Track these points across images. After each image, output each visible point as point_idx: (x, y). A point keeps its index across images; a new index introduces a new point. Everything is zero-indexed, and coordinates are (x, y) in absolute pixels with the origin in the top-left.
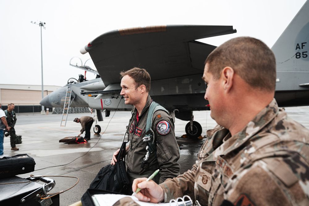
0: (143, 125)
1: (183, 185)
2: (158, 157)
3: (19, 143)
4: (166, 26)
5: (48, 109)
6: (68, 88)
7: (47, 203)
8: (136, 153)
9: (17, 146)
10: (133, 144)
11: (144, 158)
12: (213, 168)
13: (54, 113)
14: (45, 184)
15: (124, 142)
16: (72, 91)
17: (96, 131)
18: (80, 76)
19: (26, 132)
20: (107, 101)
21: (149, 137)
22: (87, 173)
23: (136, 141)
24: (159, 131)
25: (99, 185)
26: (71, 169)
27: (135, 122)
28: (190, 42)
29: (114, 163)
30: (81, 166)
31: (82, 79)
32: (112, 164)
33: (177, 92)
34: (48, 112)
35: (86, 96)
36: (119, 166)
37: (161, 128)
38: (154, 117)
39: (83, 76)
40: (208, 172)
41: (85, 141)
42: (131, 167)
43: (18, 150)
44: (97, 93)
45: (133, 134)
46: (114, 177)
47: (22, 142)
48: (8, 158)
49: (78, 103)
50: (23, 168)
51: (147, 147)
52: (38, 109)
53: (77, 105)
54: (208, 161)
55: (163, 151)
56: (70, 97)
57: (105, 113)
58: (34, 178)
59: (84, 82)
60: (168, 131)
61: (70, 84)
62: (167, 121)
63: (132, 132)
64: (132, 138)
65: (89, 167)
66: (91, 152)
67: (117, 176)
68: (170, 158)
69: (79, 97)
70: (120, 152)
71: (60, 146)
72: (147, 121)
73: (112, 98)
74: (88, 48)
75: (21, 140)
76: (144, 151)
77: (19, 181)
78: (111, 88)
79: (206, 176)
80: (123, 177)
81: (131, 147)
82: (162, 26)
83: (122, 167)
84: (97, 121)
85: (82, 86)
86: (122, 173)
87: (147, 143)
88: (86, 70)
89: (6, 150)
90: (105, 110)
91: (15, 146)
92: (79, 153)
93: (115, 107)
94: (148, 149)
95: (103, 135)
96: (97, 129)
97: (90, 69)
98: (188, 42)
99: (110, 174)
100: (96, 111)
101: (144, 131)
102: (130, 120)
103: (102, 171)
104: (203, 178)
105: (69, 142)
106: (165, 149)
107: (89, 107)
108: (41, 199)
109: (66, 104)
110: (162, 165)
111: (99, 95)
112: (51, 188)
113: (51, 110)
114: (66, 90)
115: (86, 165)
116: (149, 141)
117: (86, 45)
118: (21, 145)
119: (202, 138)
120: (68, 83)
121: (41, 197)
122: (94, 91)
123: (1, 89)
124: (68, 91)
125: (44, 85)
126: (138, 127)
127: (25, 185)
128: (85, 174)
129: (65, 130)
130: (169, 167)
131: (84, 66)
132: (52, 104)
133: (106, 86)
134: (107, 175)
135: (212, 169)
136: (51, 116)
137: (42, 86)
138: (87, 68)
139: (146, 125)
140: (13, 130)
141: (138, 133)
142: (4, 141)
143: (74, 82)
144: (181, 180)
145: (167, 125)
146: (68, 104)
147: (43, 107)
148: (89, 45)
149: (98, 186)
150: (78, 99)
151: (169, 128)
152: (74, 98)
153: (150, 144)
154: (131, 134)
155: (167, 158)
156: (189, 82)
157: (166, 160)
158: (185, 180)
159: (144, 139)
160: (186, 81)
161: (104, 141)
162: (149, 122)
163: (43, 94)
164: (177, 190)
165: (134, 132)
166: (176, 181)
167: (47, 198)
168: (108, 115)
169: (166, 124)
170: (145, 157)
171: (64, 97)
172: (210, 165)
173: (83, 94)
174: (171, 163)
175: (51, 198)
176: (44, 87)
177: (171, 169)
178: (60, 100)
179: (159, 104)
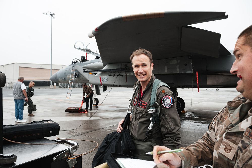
0: (148, 98)
1: (197, 154)
2: (161, 127)
3: (34, 110)
4: (164, 12)
5: (55, 84)
6: (73, 67)
7: (73, 163)
8: (141, 122)
9: (33, 113)
10: (137, 115)
11: (149, 128)
12: (238, 139)
13: (60, 87)
14: (71, 147)
15: (129, 112)
16: (76, 69)
17: (95, 103)
18: (82, 57)
19: (39, 102)
20: (104, 78)
21: (154, 109)
22: (89, 137)
23: (141, 112)
24: (164, 104)
25: (107, 149)
26: (76, 134)
27: (139, 96)
28: (183, 27)
29: (120, 131)
30: (83, 131)
31: (84, 59)
32: (118, 131)
33: (166, 71)
34: (55, 86)
35: (88, 73)
36: (125, 133)
37: (165, 102)
38: (159, 92)
39: (85, 57)
40: (232, 142)
41: (86, 111)
42: (135, 134)
43: (34, 116)
44: (97, 71)
45: (137, 106)
46: (121, 143)
47: (36, 110)
48: (37, 122)
49: (80, 79)
50: (51, 132)
51: (151, 118)
52: (48, 83)
53: (80, 81)
54: (232, 131)
55: (167, 122)
56: (74, 75)
57: (102, 88)
58: (60, 140)
59: (86, 62)
60: (171, 105)
61: (74, 63)
62: (170, 95)
63: (136, 105)
64: (137, 110)
65: (90, 133)
66: (91, 121)
67: (124, 142)
68: (173, 128)
69: (81, 74)
70: (126, 121)
71: (66, 114)
72: (152, 95)
73: (109, 76)
74: (95, 33)
75: (36, 108)
76: (149, 121)
77: (48, 142)
78: (108, 68)
79: (229, 145)
80: (129, 143)
81: (136, 117)
82: (160, 13)
83: (127, 134)
84: (95, 95)
85: (84, 65)
86: (128, 139)
87: (151, 115)
88: (87, 52)
89: (25, 116)
90: (102, 86)
91: (32, 113)
92: (81, 121)
93: (112, 83)
94: (152, 120)
95: (100, 107)
96: (96, 101)
97: (91, 52)
98: (182, 27)
99: (117, 140)
100: (95, 87)
101: (149, 104)
102: (133, 94)
103: (108, 137)
104: (226, 147)
105: (73, 111)
106: (169, 120)
107: (89, 83)
108: (68, 159)
109: (70, 80)
110: (166, 134)
111: (99, 73)
112: (76, 150)
113: (57, 85)
114: (71, 68)
115: (88, 131)
116: (154, 112)
117: (93, 30)
118: (35, 113)
119: (185, 112)
120: (73, 63)
121: (67, 157)
122: (94, 70)
123: (20, 67)
124: (72, 69)
125: (52, 64)
126: (143, 100)
127: (55, 146)
128: (88, 138)
129: (69, 101)
130: (172, 137)
131: (86, 48)
132: (60, 79)
133: (104, 66)
134: (114, 140)
135: (236, 140)
136: (57, 90)
137: (51, 65)
138: (88, 51)
139: (150, 99)
140: (30, 100)
141: (143, 106)
142: (24, 109)
143: (77, 62)
144: (195, 149)
145: (170, 100)
146: (72, 80)
147: (51, 82)
148: (96, 30)
149: (106, 151)
150: (80, 76)
151: (172, 102)
152: (78, 75)
153: (154, 115)
154: (135, 106)
155: (171, 128)
156: (176, 63)
157: (170, 130)
158: (198, 149)
159: (150, 111)
160: (174, 62)
161: (101, 112)
162: (154, 96)
163: (51, 71)
164: (193, 158)
165: (138, 104)
166: (190, 150)
167: (73, 158)
168: (105, 90)
169: (169, 98)
170: (149, 126)
171: (69, 74)
172: (235, 136)
173: (85, 72)
174: (174, 133)
175: (76, 158)
176: (53, 66)
177: (174, 138)
178: (66, 77)
179: (161, 81)
